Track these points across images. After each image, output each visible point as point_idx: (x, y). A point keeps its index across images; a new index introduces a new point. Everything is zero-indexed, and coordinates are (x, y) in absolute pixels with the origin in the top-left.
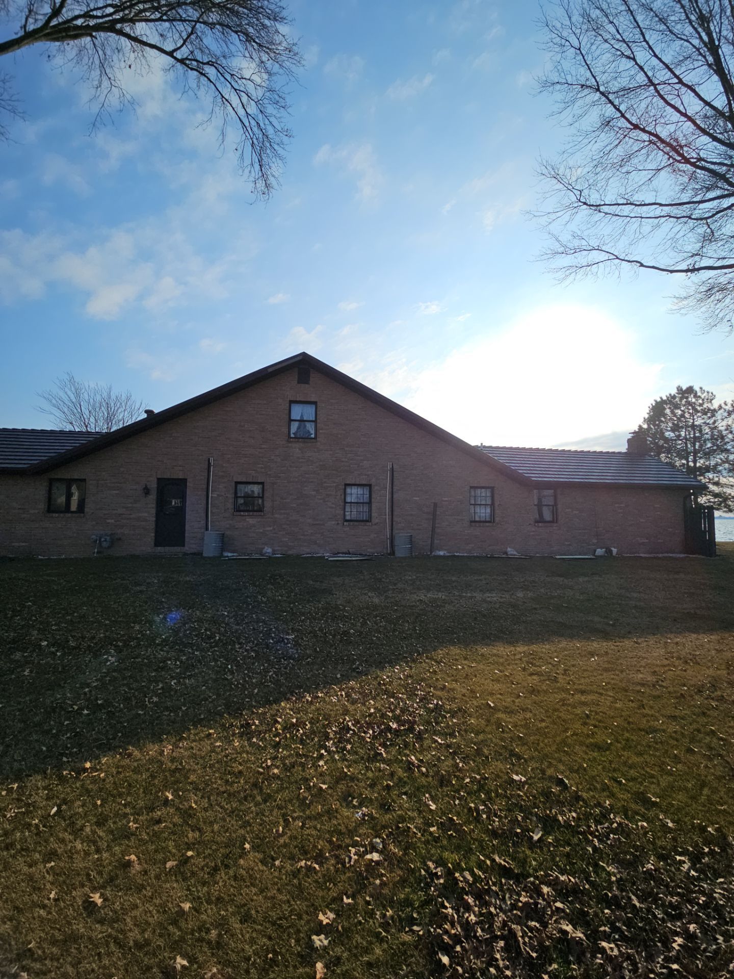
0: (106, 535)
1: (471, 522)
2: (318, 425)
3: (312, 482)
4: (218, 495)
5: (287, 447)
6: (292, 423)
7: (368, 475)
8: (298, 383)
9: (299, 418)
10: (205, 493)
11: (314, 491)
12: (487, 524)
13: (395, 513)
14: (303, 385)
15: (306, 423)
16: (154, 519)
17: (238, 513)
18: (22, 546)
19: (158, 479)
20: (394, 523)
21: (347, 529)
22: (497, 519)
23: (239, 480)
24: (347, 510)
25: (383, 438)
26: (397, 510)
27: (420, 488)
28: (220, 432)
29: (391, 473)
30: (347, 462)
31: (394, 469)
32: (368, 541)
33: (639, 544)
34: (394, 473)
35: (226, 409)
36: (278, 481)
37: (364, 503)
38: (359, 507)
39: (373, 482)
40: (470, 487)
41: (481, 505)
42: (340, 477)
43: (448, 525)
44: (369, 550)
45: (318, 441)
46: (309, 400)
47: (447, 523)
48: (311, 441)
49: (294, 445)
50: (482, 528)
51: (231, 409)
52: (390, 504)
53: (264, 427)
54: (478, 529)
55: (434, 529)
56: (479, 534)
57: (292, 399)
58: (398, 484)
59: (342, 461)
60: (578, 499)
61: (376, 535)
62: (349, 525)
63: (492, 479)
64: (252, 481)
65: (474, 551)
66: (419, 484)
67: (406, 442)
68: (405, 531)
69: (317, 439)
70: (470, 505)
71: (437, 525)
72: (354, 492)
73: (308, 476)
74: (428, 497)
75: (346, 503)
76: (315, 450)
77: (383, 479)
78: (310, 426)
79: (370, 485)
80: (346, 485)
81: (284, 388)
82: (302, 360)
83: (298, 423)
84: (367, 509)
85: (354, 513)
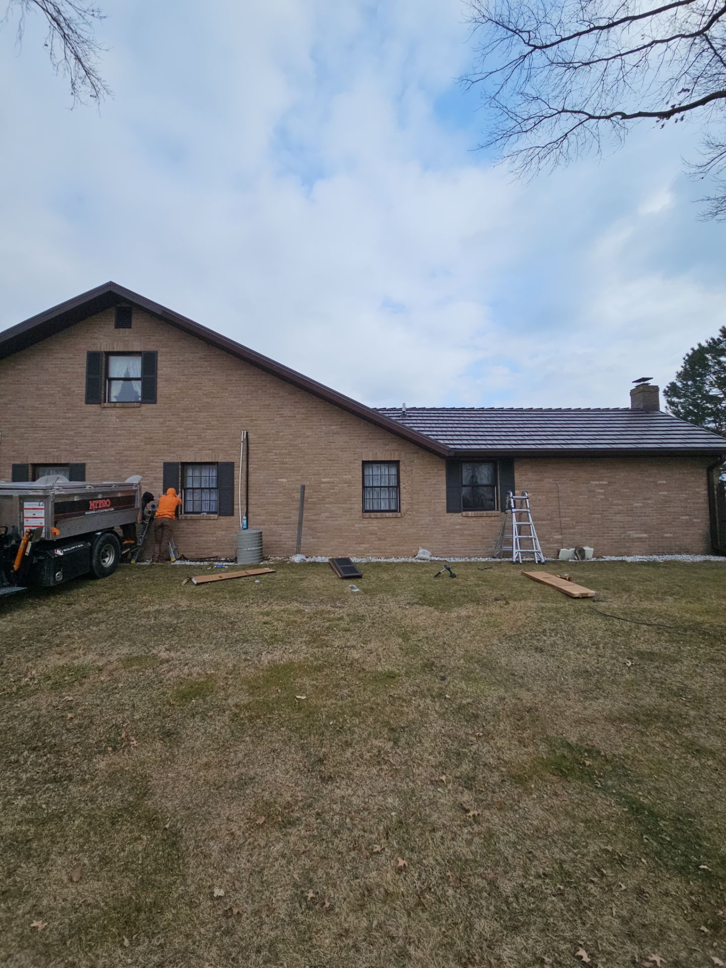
1: (364, 511)
3: (135, 461)
5: (100, 415)
6: (114, 382)
7: (213, 450)
8: (117, 327)
9: (123, 376)
12: (387, 514)
13: (250, 501)
14: (123, 330)
15: (133, 381)
20: (250, 515)
21: (183, 524)
22: (403, 507)
23: (36, 462)
24: (188, 498)
25: (234, 398)
26: (254, 498)
27: (288, 466)
28: (10, 398)
29: (245, 445)
30: (183, 432)
31: (250, 441)
32: (214, 541)
33: (633, 540)
34: (250, 445)
35: (19, 367)
36: (88, 461)
37: (210, 489)
38: (203, 495)
39: (221, 459)
40: (363, 462)
41: (381, 487)
42: (173, 453)
43: (330, 517)
44: (215, 554)
45: (143, 405)
46: (130, 350)
47: (327, 514)
48: (132, 405)
49: (109, 411)
50: (380, 521)
51: (26, 367)
52: (244, 489)
53: (69, 389)
54: (375, 522)
55: (300, 523)
56: (376, 528)
57: (108, 350)
58: (256, 460)
59: (178, 432)
60: (531, 475)
61: (224, 533)
62: (186, 519)
63: (396, 450)
64: (51, 462)
65: (369, 554)
66: (287, 460)
67: (267, 402)
68: (266, 526)
69: (141, 402)
70: (364, 487)
71: (313, 517)
72: (197, 473)
73: (128, 453)
74: (299, 477)
75: (186, 489)
76: (139, 417)
77: (235, 455)
78: (137, 387)
79: (217, 463)
80: (184, 464)
81: (96, 335)
82: (110, 293)
83: (121, 382)
84: (214, 497)
85: (197, 503)
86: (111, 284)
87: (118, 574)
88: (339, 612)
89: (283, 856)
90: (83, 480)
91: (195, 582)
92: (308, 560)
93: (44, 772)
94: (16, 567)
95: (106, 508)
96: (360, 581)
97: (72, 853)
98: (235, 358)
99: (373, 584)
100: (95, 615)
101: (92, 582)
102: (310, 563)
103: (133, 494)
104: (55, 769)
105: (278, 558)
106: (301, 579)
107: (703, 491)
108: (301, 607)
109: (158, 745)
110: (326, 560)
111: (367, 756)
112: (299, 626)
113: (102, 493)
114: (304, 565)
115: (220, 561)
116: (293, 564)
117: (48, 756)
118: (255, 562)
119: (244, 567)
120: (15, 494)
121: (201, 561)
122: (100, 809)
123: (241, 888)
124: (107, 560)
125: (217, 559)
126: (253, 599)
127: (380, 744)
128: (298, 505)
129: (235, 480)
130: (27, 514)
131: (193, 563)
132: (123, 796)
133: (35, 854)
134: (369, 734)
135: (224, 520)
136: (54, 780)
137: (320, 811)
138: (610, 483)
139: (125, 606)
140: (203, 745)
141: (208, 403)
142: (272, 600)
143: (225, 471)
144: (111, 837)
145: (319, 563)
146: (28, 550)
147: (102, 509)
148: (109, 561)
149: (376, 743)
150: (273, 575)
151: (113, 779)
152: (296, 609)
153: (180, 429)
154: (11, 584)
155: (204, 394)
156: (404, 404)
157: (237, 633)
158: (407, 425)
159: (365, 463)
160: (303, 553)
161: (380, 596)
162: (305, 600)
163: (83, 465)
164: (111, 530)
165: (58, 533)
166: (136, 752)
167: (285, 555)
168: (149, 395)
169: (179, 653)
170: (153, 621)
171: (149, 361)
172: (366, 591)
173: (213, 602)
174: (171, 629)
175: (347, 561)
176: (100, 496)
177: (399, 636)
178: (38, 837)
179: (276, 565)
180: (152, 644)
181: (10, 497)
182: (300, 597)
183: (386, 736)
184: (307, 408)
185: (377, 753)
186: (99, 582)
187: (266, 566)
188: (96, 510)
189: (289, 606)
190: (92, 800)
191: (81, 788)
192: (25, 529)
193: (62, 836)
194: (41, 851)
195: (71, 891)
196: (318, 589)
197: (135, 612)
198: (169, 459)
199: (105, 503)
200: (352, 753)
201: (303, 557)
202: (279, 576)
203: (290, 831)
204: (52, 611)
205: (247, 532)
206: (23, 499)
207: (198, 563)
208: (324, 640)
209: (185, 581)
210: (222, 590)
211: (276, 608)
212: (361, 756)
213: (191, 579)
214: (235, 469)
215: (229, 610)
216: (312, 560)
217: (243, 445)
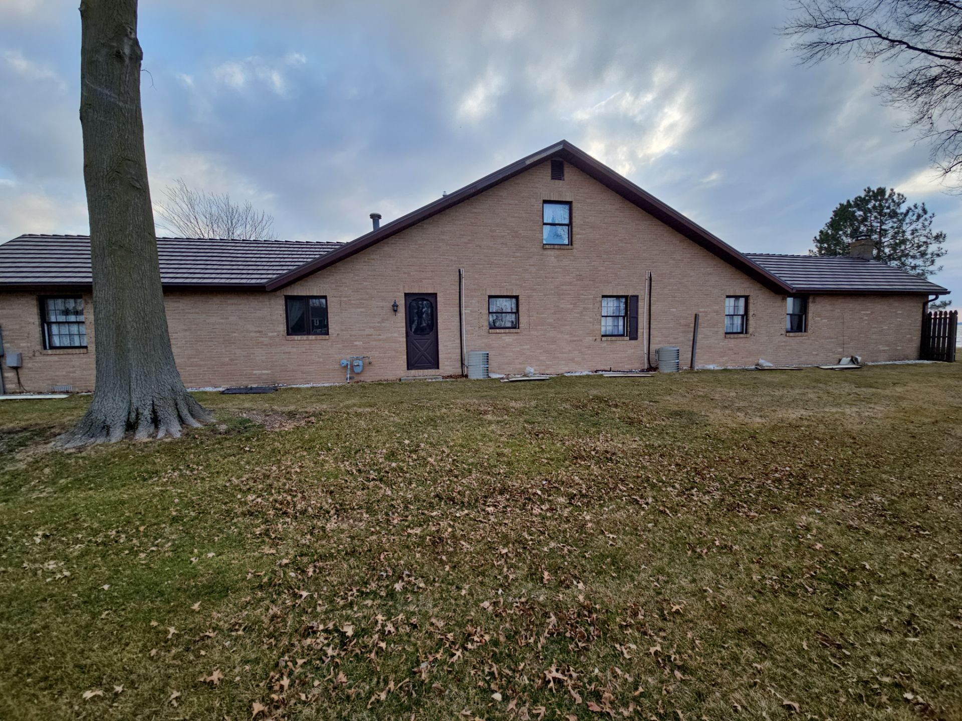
0: (357, 359)
1: (726, 333)
2: (574, 229)
3: (569, 294)
4: (471, 311)
5: (542, 255)
6: (545, 227)
7: (626, 285)
8: (553, 178)
9: (550, 221)
10: (458, 309)
11: (571, 304)
12: (740, 335)
13: (652, 326)
14: (557, 181)
16: (405, 339)
17: (493, 331)
18: (264, 374)
19: (406, 295)
21: (604, 345)
22: (751, 330)
23: (493, 294)
25: (641, 243)
26: (655, 323)
27: (677, 299)
28: (469, 238)
29: (649, 282)
30: (604, 271)
31: (652, 279)
32: (626, 357)
33: (880, 351)
34: (652, 282)
35: (475, 210)
36: (534, 294)
37: (618, 316)
38: (615, 321)
39: (631, 293)
40: (727, 296)
41: (734, 315)
42: (597, 287)
43: (704, 338)
45: (574, 247)
46: (563, 200)
48: (564, 247)
49: (549, 252)
50: (736, 340)
51: (480, 211)
52: (648, 317)
53: (517, 232)
54: (732, 341)
56: (733, 346)
57: (546, 198)
58: (657, 294)
59: (600, 271)
60: (829, 307)
62: (607, 341)
63: (748, 287)
64: (505, 294)
65: (728, 364)
66: (677, 295)
67: (664, 248)
72: (610, 304)
73: (564, 287)
76: (572, 258)
77: (641, 290)
78: (564, 232)
79: (627, 296)
80: (603, 297)
81: (537, 185)
82: (562, 149)
83: (548, 226)
84: (621, 322)
85: (610, 328)
86: (564, 142)
107: (919, 318)
129: (640, 310)
138: (872, 313)
141: (622, 247)
153: (602, 268)
155: (619, 240)
198: (594, 293)
214: (640, 300)
217: (647, 283)
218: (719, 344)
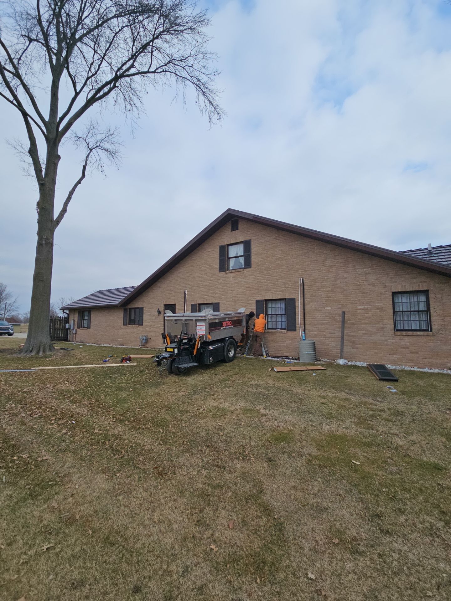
0: (144, 336)
1: (397, 330)
3: (241, 300)
5: (225, 277)
6: (231, 259)
7: (282, 291)
8: (232, 231)
9: (235, 256)
12: (419, 333)
13: (306, 322)
14: (234, 232)
15: (240, 258)
16: (163, 328)
19: (165, 305)
20: (306, 331)
22: (435, 327)
23: (200, 303)
24: (269, 320)
25: (294, 258)
26: (308, 320)
27: (331, 298)
28: (190, 273)
29: (302, 287)
30: (265, 282)
31: (305, 284)
32: (284, 346)
34: (305, 287)
36: (221, 301)
37: (281, 314)
38: (278, 318)
39: (287, 296)
40: (393, 293)
41: (410, 311)
42: (261, 294)
43: (366, 334)
44: (286, 354)
45: (245, 269)
46: (238, 241)
47: (364, 332)
48: (240, 270)
49: (229, 275)
50: (412, 338)
51: (195, 258)
52: (302, 314)
53: (212, 266)
54: (407, 339)
55: (342, 338)
56: (408, 344)
57: (228, 243)
58: (309, 296)
59: (262, 282)
61: (290, 341)
62: (268, 333)
63: (425, 282)
64: (205, 302)
65: (403, 363)
66: (331, 295)
67: (315, 258)
68: (317, 339)
69: (244, 268)
70: (394, 312)
71: (353, 334)
72: (274, 306)
73: (238, 296)
74: (340, 306)
75: (268, 315)
76: (243, 276)
77: (296, 293)
78: (242, 260)
79: (285, 299)
80: (267, 301)
81: (223, 237)
82: (229, 214)
83: (234, 259)
84: (284, 319)
85: (274, 323)
86: (229, 209)
87: (236, 361)
88: (380, 406)
89: (355, 573)
90: (219, 311)
91: (276, 370)
92: (350, 364)
93: (214, 460)
94: (195, 353)
95: (230, 325)
96: (396, 383)
97: (228, 510)
98: (294, 235)
99: (409, 388)
100: (227, 382)
101: (224, 364)
102: (351, 366)
103: (241, 318)
104: (217, 460)
105: (327, 360)
106: (346, 377)
108: (348, 396)
109: (266, 465)
110: (365, 365)
111: (420, 526)
112: (348, 410)
113: (228, 318)
114: (346, 367)
115: (289, 359)
116: (339, 366)
117: (214, 452)
118: (311, 362)
119: (305, 364)
120: (194, 318)
121: (278, 358)
122: (240, 491)
123: (326, 580)
124: (230, 353)
125: (287, 357)
126: (312, 386)
127: (432, 521)
128: (340, 325)
129: (296, 309)
130: (199, 328)
131: (273, 359)
132: (250, 488)
133: (212, 504)
134: (421, 509)
135: (290, 334)
136: (218, 466)
137: (381, 553)
139: (241, 379)
140: (291, 474)
141: (278, 264)
142: (326, 389)
143: (290, 303)
144: (246, 509)
145: (358, 366)
146: (199, 346)
147: (228, 326)
148: (231, 354)
149: (428, 518)
150: (324, 371)
151: (244, 475)
152: (344, 397)
153: (264, 281)
154: (193, 362)
155: (276, 259)
156: (430, 245)
157: (304, 406)
158: (435, 261)
159: (394, 294)
160: (345, 359)
161: (418, 398)
162: (350, 392)
163: (219, 303)
164: (231, 337)
165: (211, 338)
166: (254, 465)
167: (332, 358)
168: (248, 264)
169: (271, 412)
170: (255, 390)
171: (247, 245)
172: (403, 393)
173: (287, 384)
174: (265, 397)
175: (383, 367)
176: (227, 320)
177: (442, 436)
178: (213, 495)
179: (326, 365)
180: (256, 403)
181: (192, 320)
182: (346, 389)
183: (437, 516)
184: (344, 258)
185: (429, 527)
186: (227, 364)
187: (319, 365)
188: (226, 326)
189: (339, 395)
190: (236, 484)
191: (230, 475)
192: (198, 335)
193: (223, 499)
194: (214, 503)
195: (229, 533)
196: (361, 386)
197: (245, 383)
198: (258, 298)
199: (229, 323)
200: (406, 520)
201: (346, 361)
202: (328, 373)
203: (359, 558)
204: (209, 377)
205: (305, 341)
206: (197, 321)
207: (276, 359)
208: (369, 424)
209: (270, 369)
210: (292, 377)
211: (330, 394)
212: (414, 524)
213: (273, 368)
214: (296, 302)
215: (298, 391)
216: (353, 364)
217: (300, 288)
218: (386, 341)
